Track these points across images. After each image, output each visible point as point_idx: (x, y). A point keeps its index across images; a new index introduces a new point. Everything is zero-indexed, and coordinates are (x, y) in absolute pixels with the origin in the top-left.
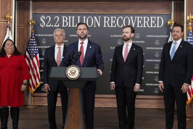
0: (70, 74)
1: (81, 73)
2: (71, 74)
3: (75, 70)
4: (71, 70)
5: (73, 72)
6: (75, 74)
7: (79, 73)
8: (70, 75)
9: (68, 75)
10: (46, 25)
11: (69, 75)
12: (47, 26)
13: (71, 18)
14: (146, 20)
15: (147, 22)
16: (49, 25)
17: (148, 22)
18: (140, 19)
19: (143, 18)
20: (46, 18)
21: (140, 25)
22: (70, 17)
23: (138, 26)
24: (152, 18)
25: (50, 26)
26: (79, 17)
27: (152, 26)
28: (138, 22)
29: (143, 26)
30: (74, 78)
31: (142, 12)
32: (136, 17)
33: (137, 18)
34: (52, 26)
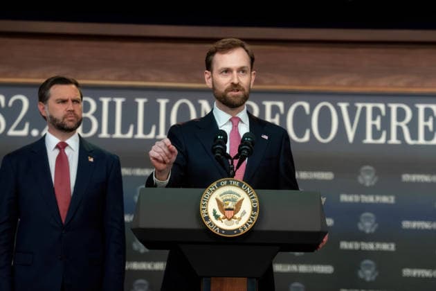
0: (219, 213)
1: (261, 211)
2: (222, 216)
3: (239, 199)
4: (221, 200)
5: (231, 205)
6: (237, 216)
7: (254, 209)
8: (217, 217)
9: (207, 218)
10: (8, 127)
11: (212, 218)
12: (11, 132)
13: (112, 106)
14: (401, 115)
15: (403, 124)
16: (20, 127)
17: (407, 125)
18: (376, 112)
19: (388, 110)
20: (10, 104)
21: (376, 134)
22: (105, 101)
23: (369, 139)
24: (421, 108)
25: (24, 132)
26: (141, 102)
27: (421, 140)
28: (369, 123)
29: (388, 137)
30: (231, 232)
31: (382, 85)
32: (360, 106)
33: (364, 109)
34: (35, 133)
